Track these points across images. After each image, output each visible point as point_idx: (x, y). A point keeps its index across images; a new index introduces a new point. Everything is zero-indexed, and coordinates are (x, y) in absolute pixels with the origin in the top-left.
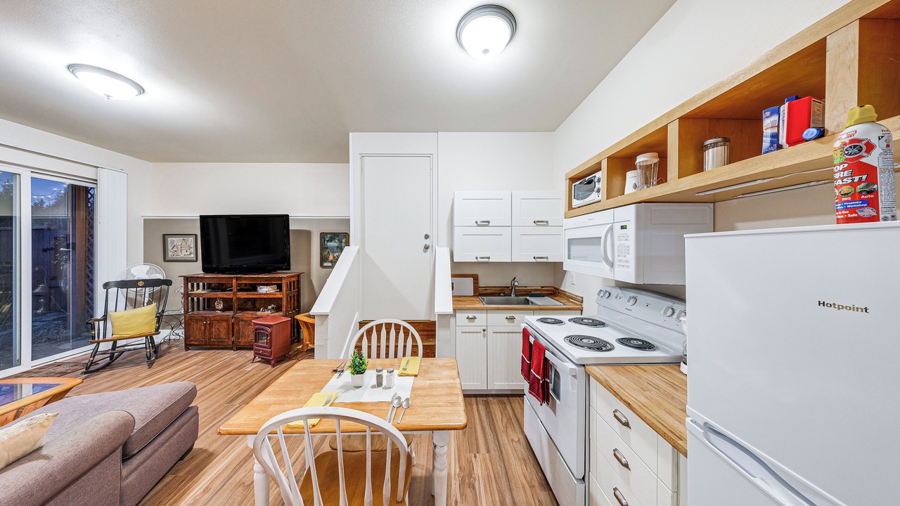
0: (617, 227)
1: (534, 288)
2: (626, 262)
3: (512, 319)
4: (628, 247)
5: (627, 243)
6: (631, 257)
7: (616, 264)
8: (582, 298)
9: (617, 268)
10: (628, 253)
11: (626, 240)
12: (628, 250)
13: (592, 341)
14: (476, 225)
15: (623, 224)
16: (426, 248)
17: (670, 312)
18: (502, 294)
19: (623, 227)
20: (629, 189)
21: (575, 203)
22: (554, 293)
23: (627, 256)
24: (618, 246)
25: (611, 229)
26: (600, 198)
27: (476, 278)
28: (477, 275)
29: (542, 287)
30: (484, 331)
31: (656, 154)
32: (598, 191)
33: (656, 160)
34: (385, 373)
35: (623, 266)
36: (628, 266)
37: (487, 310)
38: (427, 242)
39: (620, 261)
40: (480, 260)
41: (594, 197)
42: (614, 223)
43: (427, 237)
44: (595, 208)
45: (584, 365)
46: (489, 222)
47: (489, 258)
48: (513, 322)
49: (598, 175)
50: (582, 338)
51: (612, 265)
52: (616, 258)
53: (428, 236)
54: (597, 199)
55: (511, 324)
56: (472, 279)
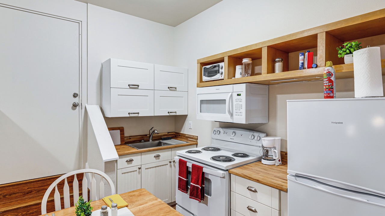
0: (235, 95)
1: (163, 134)
2: (240, 113)
3: (158, 157)
4: (241, 105)
5: (240, 103)
6: (243, 110)
7: (234, 114)
8: (197, 137)
9: (234, 116)
10: (242, 108)
11: (240, 101)
12: (242, 107)
13: (224, 158)
14: (128, 87)
15: (239, 93)
16: (75, 106)
17: (253, 137)
18: (143, 141)
19: (238, 95)
20: (238, 75)
21: (205, 78)
22: (176, 135)
23: (241, 110)
24: (236, 105)
25: (232, 96)
26: (222, 78)
27: (122, 130)
28: (123, 127)
29: (168, 133)
30: (139, 169)
31: (251, 59)
32: (222, 74)
33: (251, 62)
34: (109, 210)
35: (239, 115)
36: (242, 115)
37: (141, 153)
38: (76, 100)
39: (237, 112)
40: (131, 115)
41: (218, 76)
42: (233, 92)
43: (75, 95)
44: (220, 83)
45: (227, 170)
46: (138, 86)
47: (138, 113)
48: (159, 159)
49: (221, 64)
50: (219, 157)
51: (232, 115)
52: (234, 111)
53: (77, 94)
54: (221, 78)
55: (158, 160)
56: (119, 131)
